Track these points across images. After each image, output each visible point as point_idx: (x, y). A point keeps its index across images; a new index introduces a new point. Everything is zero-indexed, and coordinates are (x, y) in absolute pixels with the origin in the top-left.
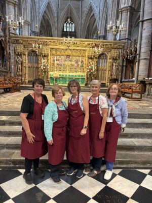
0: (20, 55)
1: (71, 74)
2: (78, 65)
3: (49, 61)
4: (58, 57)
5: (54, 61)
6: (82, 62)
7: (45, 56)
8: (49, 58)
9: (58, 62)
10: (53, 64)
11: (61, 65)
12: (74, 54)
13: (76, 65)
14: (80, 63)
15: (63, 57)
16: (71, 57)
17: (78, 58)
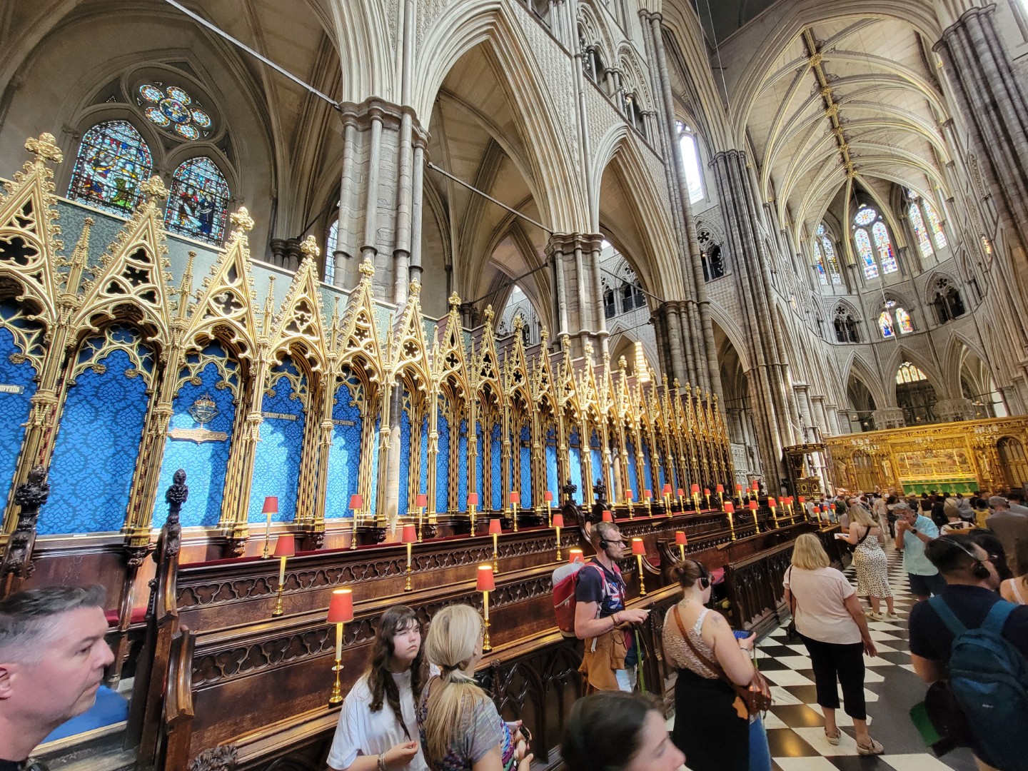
1: (944, 477)
2: (955, 461)
3: (894, 462)
4: (910, 453)
5: (902, 460)
6: (961, 455)
7: (883, 455)
8: (892, 457)
9: (911, 462)
10: (902, 466)
11: (919, 465)
12: (940, 445)
13: (949, 462)
14: (956, 458)
15: (919, 453)
16: (934, 451)
17: (950, 450)
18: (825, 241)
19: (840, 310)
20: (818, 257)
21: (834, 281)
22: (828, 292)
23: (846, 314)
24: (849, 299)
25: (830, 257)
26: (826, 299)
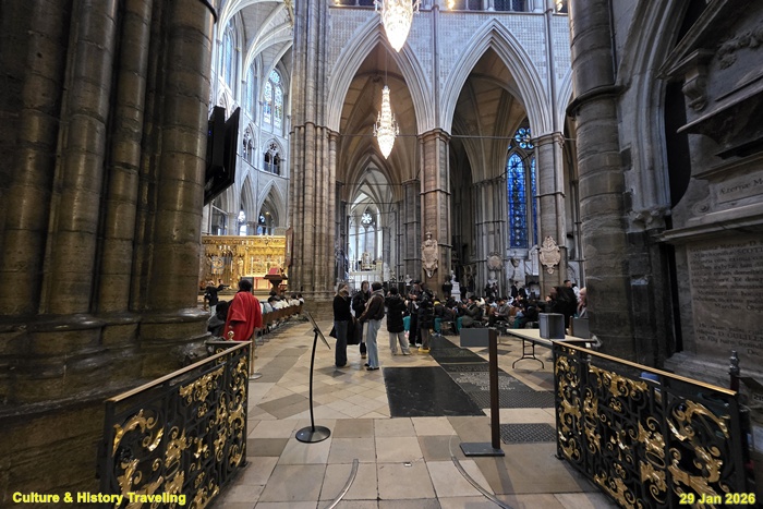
0: (211, 256)
7: (241, 256)
8: (245, 258)
12: (276, 252)
15: (263, 257)
16: (272, 256)
18: (278, 90)
19: (273, 147)
20: (269, 100)
21: (275, 124)
22: (267, 129)
23: (277, 151)
24: (281, 140)
25: (279, 104)
26: (264, 134)
